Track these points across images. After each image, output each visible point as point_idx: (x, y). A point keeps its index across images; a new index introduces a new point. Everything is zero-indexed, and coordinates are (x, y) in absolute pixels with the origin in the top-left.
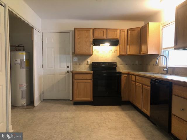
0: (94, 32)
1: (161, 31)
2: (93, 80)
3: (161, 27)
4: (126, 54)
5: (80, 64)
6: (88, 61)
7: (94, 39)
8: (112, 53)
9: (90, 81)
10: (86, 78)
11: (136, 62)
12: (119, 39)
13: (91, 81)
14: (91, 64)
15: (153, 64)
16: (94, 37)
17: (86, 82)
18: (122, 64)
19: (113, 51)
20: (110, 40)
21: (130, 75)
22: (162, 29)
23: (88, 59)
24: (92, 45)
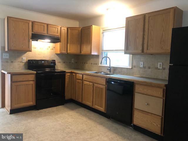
0: (34, 26)
1: (101, 35)
2: (35, 81)
3: (101, 31)
4: (66, 52)
5: (12, 62)
6: (23, 58)
7: (33, 33)
8: (50, 50)
9: (32, 82)
10: (27, 80)
11: (73, 61)
12: (59, 36)
13: (34, 82)
14: (26, 62)
15: (91, 63)
16: (34, 31)
17: (27, 85)
18: (60, 62)
19: (51, 48)
20: (50, 36)
21: (74, 74)
22: (103, 33)
23: (23, 56)
24: (31, 40)
